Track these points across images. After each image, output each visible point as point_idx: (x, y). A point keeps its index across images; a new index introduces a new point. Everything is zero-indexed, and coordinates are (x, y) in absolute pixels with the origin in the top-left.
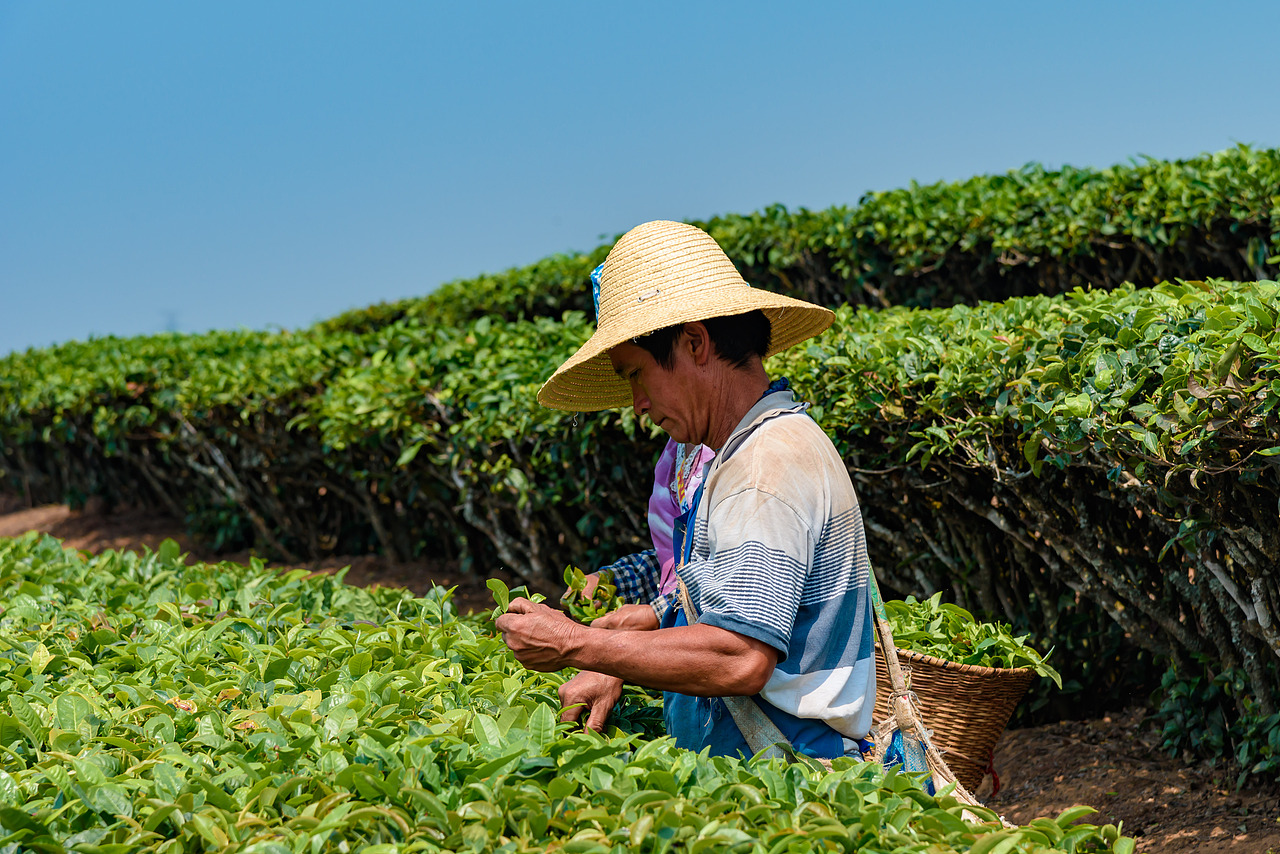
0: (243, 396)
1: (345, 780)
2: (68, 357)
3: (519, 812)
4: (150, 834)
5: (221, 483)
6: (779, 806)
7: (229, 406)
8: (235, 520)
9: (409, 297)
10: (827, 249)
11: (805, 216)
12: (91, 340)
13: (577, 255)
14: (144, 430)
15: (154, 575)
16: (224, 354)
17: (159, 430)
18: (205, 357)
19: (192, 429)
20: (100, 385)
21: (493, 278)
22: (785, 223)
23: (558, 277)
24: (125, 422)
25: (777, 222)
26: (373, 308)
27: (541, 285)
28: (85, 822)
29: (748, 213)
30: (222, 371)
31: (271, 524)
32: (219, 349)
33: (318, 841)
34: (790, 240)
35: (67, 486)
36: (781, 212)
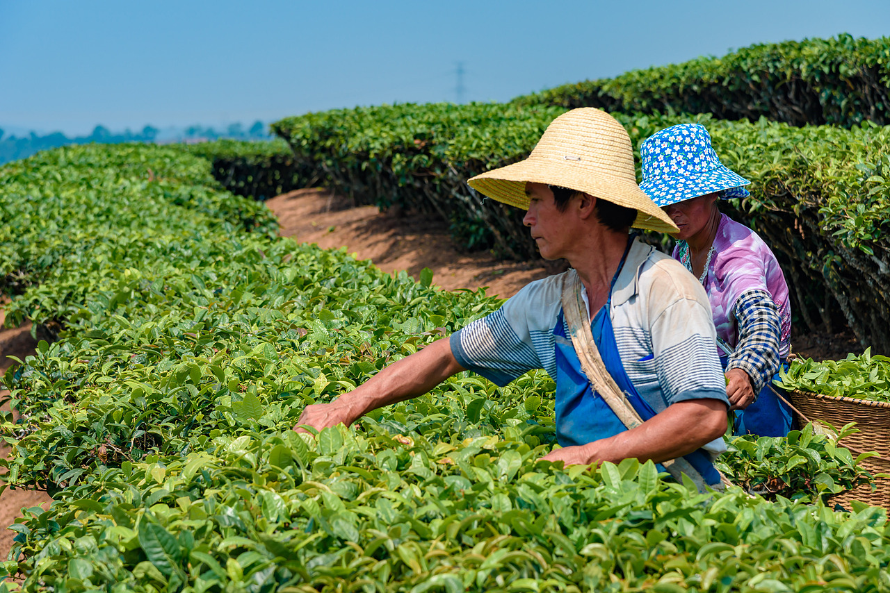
0: (487, 156)
1: (507, 519)
2: (381, 117)
3: (625, 555)
4: (368, 559)
5: (473, 207)
6: (809, 551)
7: (478, 161)
8: (481, 231)
9: (604, 77)
10: (878, 66)
11: (865, 43)
12: (395, 106)
13: (714, 58)
14: (425, 170)
15: (413, 298)
16: (477, 123)
17: (433, 171)
18: (465, 124)
19: (455, 172)
20: (397, 140)
21: (659, 70)
22: (851, 47)
23: (700, 73)
24: (412, 165)
25: (846, 46)
26: (580, 84)
27: (689, 78)
28: (324, 546)
29: (827, 39)
30: (475, 136)
31: (505, 233)
32: (475, 120)
33: (482, 575)
34: (853, 59)
35: (379, 195)
36: (849, 40)
